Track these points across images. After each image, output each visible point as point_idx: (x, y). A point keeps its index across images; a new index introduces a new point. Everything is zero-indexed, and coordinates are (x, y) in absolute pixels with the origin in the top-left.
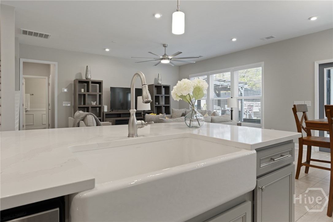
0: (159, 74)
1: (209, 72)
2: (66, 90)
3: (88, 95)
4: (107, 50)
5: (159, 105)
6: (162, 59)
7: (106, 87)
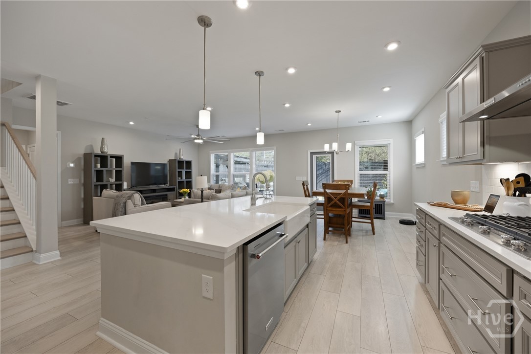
0: (180, 149)
1: (230, 150)
2: (72, 165)
3: (106, 171)
4: (132, 123)
5: (182, 180)
6: (196, 139)
7: (127, 162)
